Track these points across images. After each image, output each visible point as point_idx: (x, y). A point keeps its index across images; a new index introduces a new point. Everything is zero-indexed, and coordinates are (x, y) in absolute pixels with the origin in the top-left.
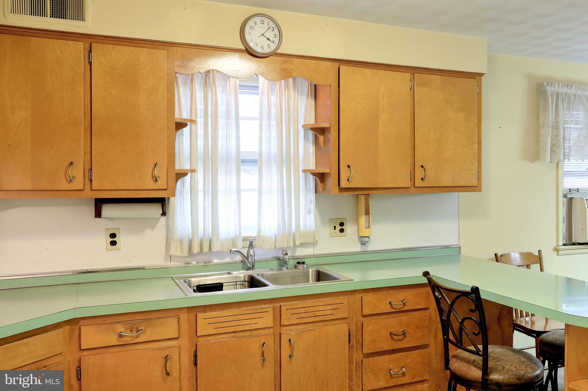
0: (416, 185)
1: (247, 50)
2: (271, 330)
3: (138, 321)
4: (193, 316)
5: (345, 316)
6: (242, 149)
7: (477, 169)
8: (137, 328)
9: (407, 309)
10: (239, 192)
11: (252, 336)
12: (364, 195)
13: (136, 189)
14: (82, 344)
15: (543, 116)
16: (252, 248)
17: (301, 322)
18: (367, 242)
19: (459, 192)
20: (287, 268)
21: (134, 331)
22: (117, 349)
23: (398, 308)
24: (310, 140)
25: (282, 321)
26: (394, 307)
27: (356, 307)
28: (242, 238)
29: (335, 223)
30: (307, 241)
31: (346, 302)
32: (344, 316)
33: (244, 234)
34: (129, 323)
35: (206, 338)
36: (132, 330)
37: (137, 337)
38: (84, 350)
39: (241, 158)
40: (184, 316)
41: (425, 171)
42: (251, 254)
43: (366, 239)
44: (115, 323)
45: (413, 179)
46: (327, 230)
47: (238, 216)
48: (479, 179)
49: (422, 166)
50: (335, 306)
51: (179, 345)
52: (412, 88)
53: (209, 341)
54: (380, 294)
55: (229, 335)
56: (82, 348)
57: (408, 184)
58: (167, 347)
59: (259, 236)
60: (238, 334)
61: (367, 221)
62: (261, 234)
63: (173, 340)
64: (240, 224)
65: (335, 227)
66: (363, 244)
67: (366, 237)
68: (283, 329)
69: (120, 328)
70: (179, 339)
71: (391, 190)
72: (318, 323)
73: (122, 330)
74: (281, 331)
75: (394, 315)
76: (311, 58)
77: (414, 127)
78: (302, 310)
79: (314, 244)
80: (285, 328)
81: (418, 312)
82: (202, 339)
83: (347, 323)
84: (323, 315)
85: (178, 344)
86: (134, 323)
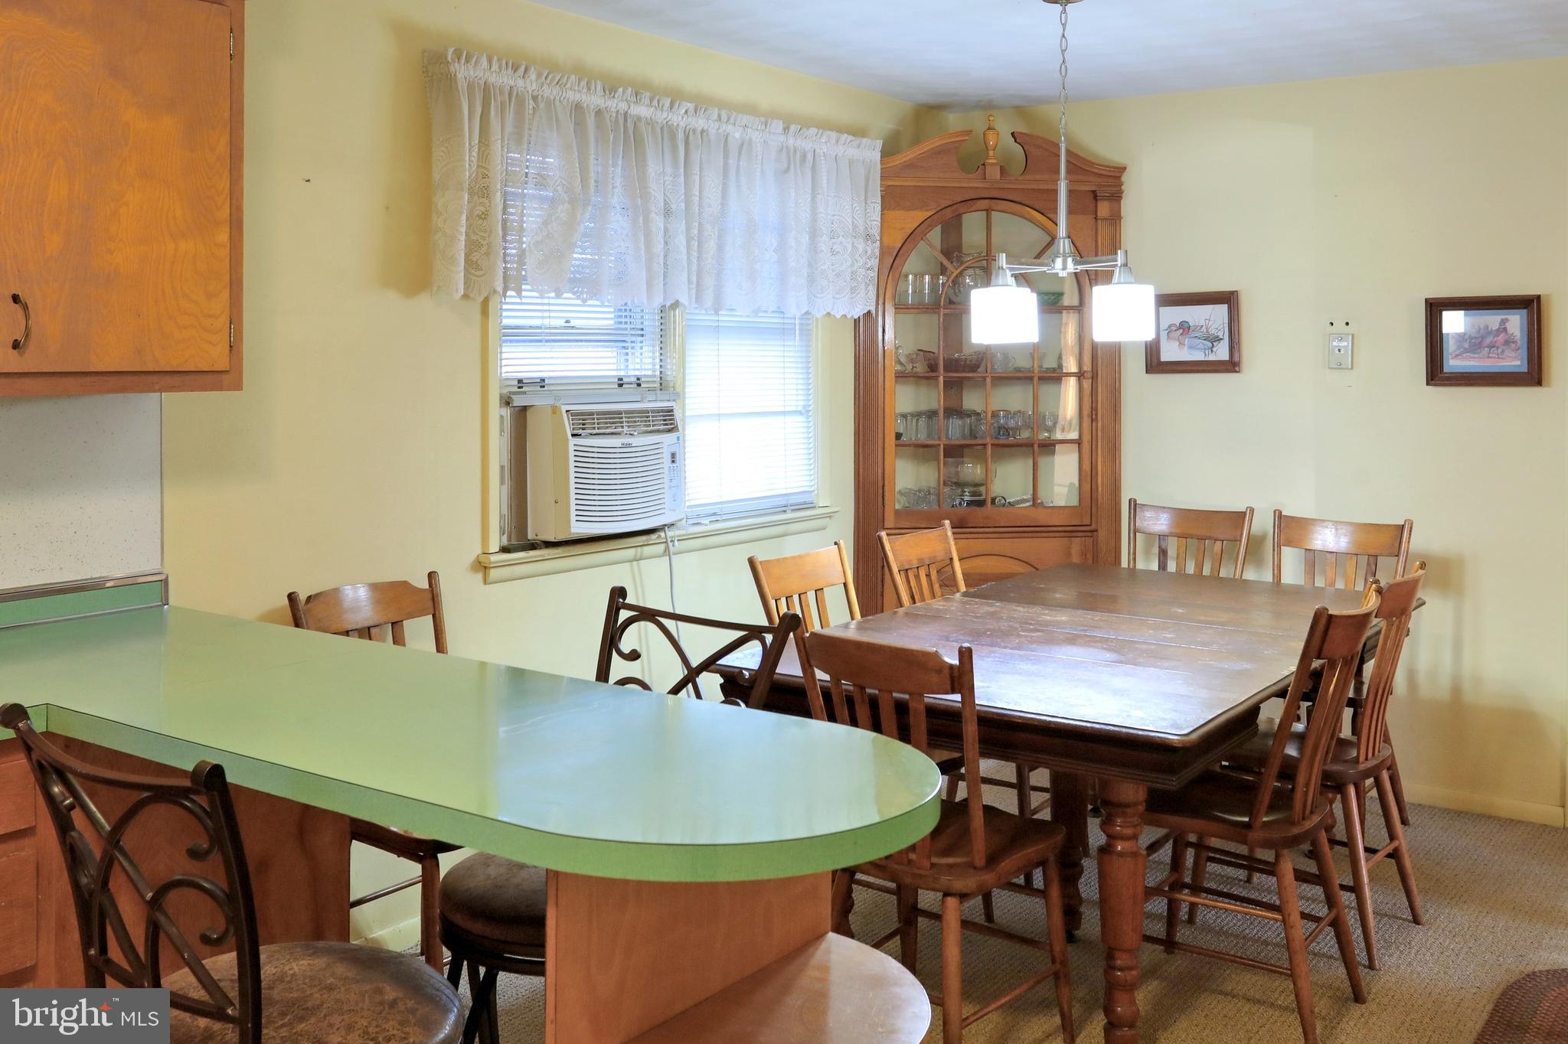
7: (227, 312)
15: (441, 154)
19: (160, 391)
41: (26, 316)
48: (234, 348)
49: (16, 299)
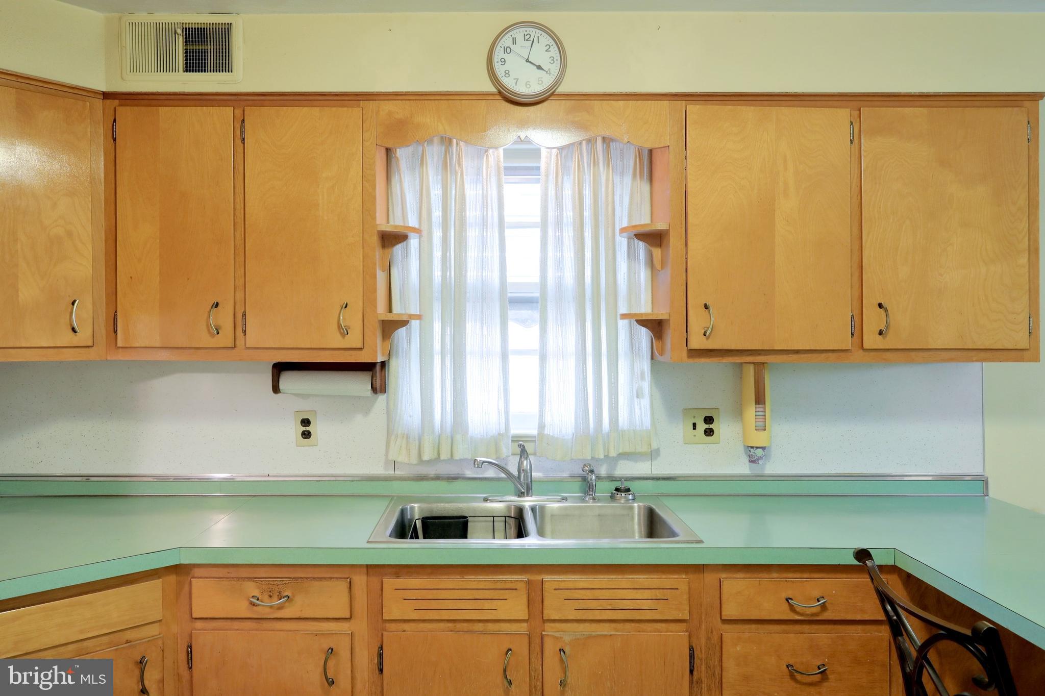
0: (866, 346)
1: (500, 93)
2: (525, 625)
3: (281, 581)
4: (375, 580)
5: (680, 615)
6: (510, 280)
7: (1027, 310)
8: (280, 593)
9: (830, 618)
10: (504, 356)
11: (484, 633)
12: (753, 364)
13: (313, 347)
14: (193, 608)
16: (527, 458)
17: (584, 618)
18: (760, 458)
19: (981, 361)
20: (594, 499)
21: (275, 597)
22: (248, 624)
23: (808, 613)
24: (641, 258)
25: (545, 612)
26: (798, 609)
27: (708, 600)
28: (512, 437)
29: (694, 417)
30: (636, 449)
31: (683, 587)
32: (680, 617)
33: (515, 430)
34: (267, 583)
35: (401, 624)
36: (271, 594)
37: (280, 607)
38: (196, 619)
39: (509, 295)
40: (360, 580)
41: (887, 316)
42: (525, 468)
43: (759, 452)
44: (244, 579)
45: (857, 330)
46: (679, 431)
47: (503, 398)
48: (1033, 334)
49: (880, 306)
50: (659, 594)
51: (350, 632)
52: (856, 141)
53: (405, 631)
54: (765, 579)
55: (442, 625)
56: (194, 616)
57: (847, 343)
58: (331, 632)
59: (541, 434)
60: (459, 626)
61: (761, 417)
62: (546, 432)
63: (341, 620)
64: (507, 413)
65: (694, 425)
66: (753, 461)
67: (757, 448)
68: (547, 626)
69: (252, 589)
70: (352, 621)
71: (806, 355)
72: (622, 624)
73: (256, 593)
74: (544, 631)
75: (798, 627)
76: (627, 98)
77: (860, 221)
78: (589, 594)
79: (653, 454)
80: (552, 625)
81: (860, 628)
82: (393, 626)
83: (687, 631)
84: (632, 608)
85: (350, 630)
86: (275, 583)
